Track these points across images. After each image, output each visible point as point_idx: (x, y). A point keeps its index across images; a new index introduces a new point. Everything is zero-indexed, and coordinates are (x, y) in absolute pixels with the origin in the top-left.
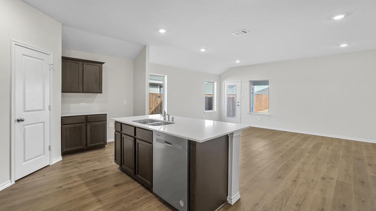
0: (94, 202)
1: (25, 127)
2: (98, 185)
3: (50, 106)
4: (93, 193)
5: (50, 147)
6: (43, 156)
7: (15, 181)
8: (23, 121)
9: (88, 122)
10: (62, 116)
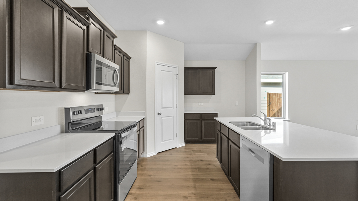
0: (191, 186)
1: (163, 118)
2: (199, 173)
3: (176, 105)
4: (194, 178)
5: (177, 134)
6: (173, 140)
7: (158, 153)
8: (161, 114)
9: (203, 119)
10: (185, 113)
